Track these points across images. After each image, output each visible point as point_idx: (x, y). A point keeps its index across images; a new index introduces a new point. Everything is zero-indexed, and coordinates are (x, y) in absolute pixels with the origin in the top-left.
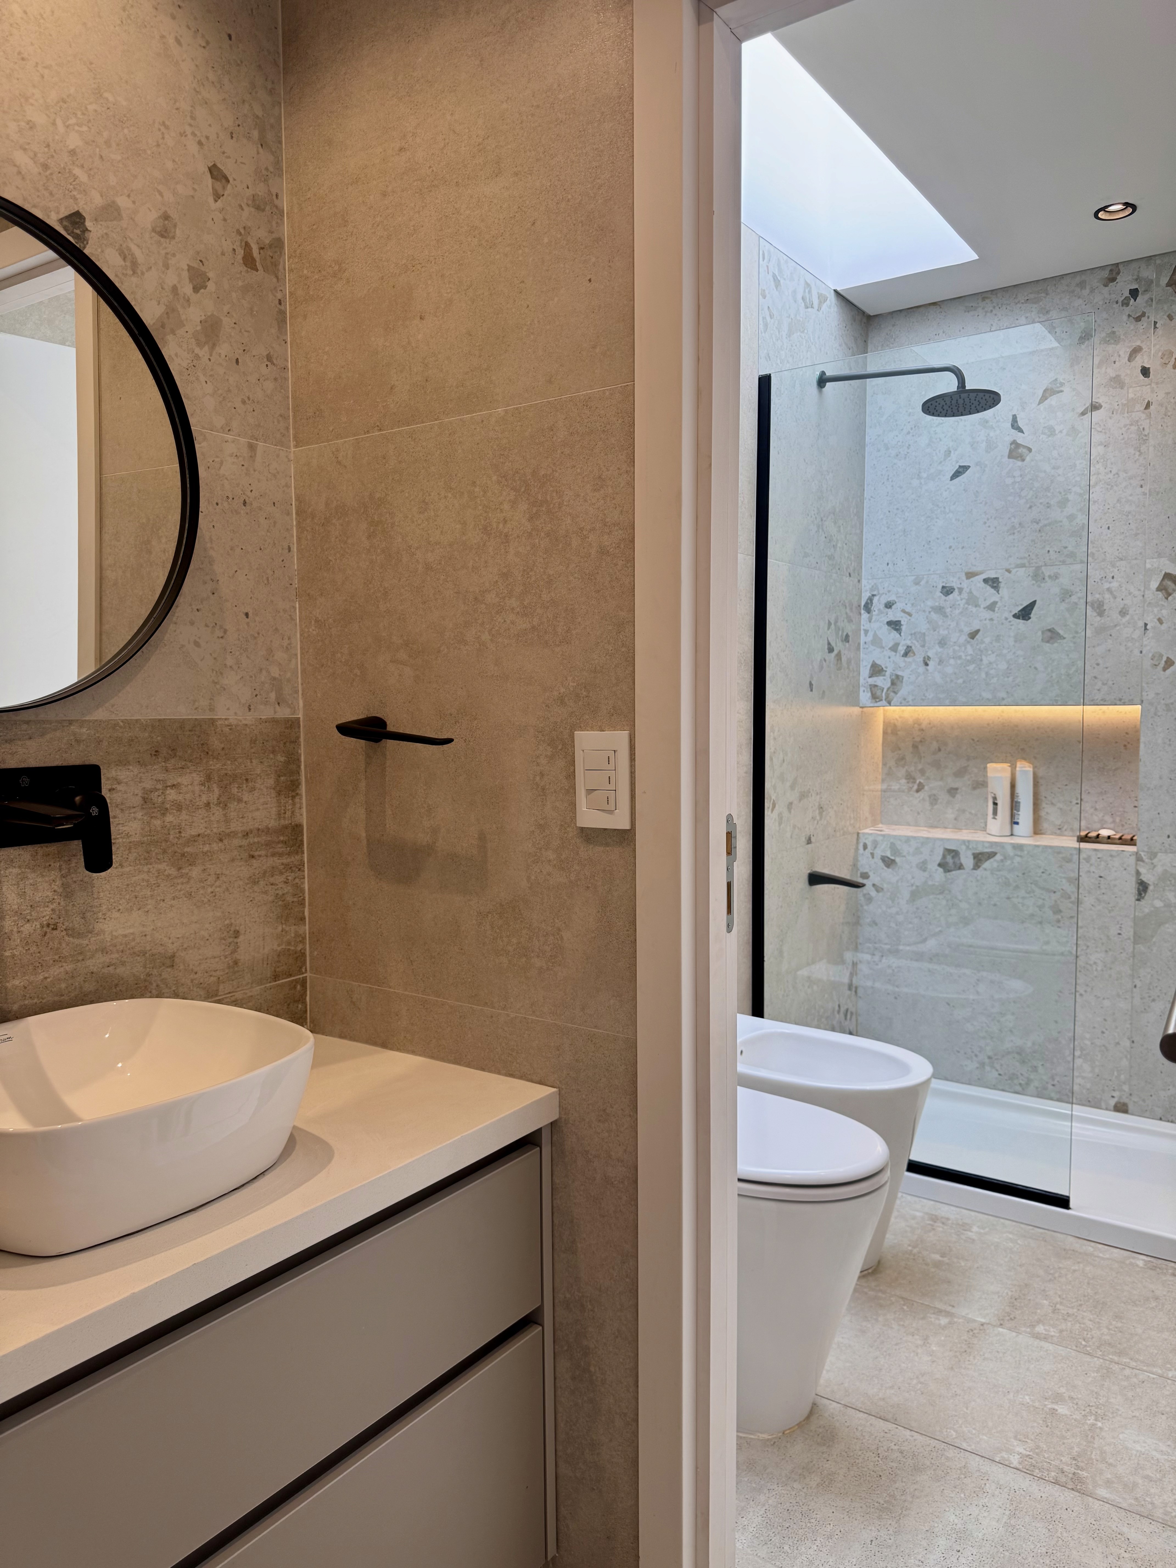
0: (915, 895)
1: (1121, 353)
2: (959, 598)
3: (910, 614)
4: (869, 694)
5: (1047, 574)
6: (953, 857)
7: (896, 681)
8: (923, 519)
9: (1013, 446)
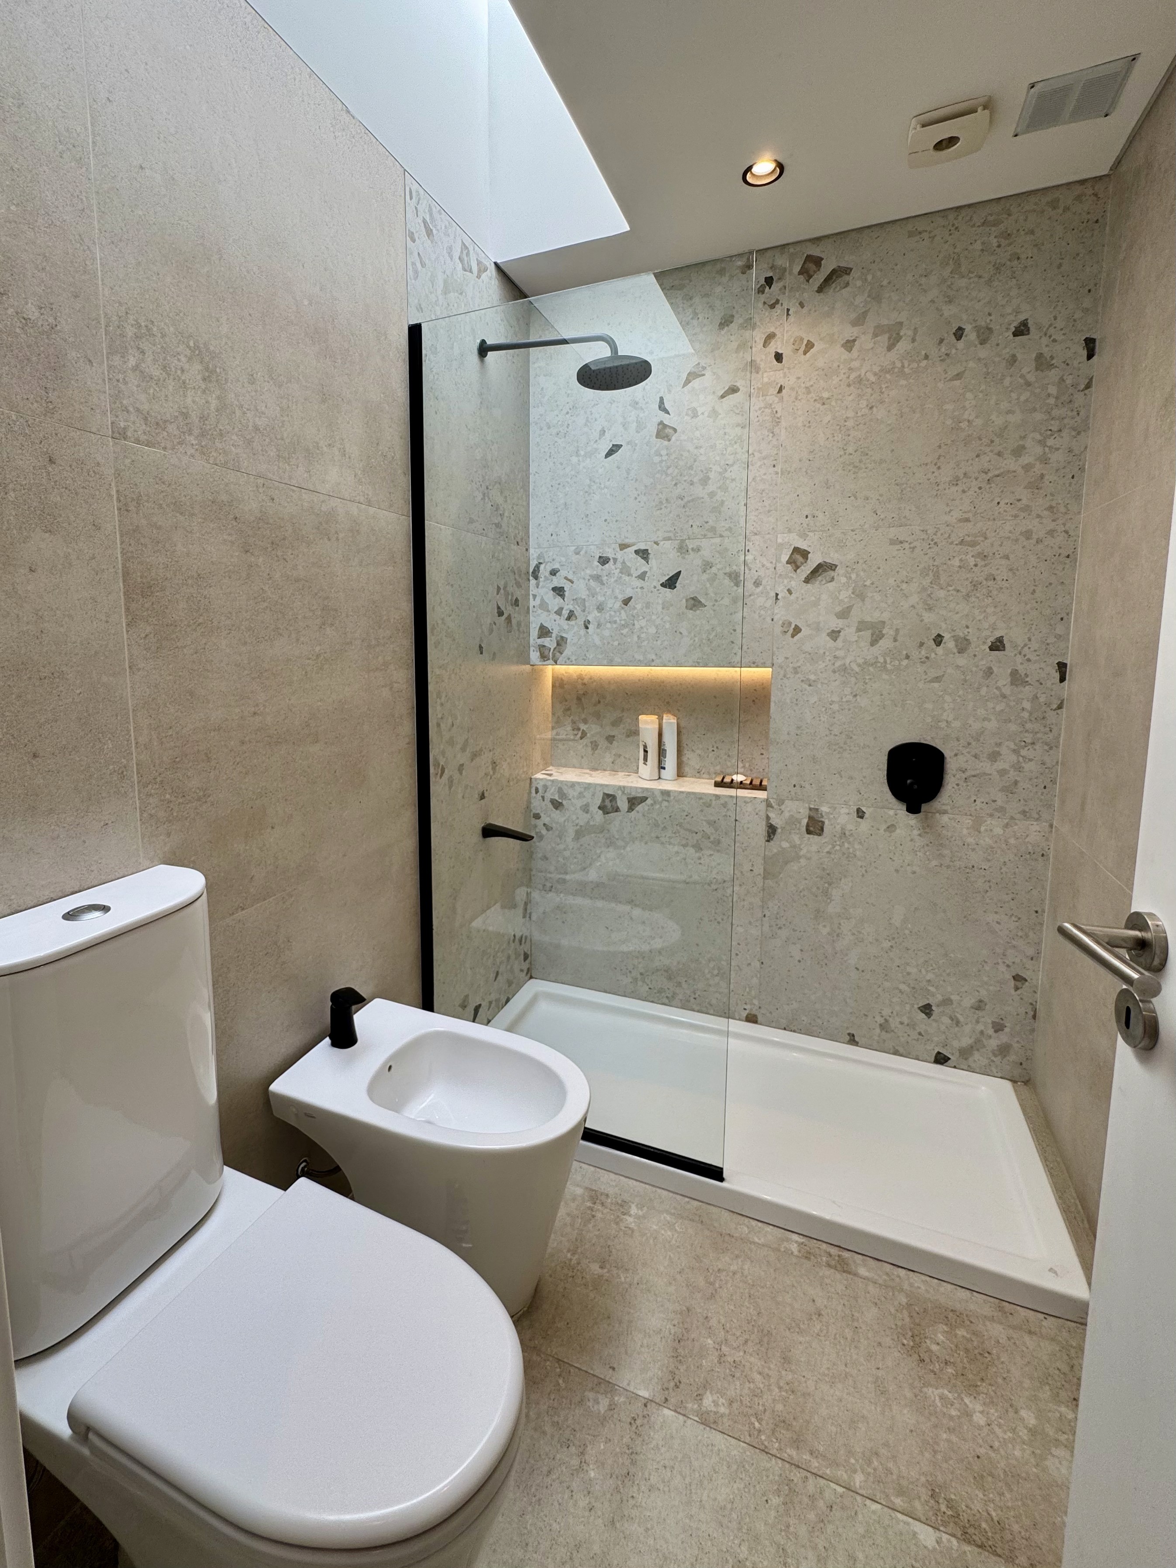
0: (579, 835)
1: (757, 339)
2: (613, 567)
3: (572, 582)
4: (538, 653)
5: (690, 547)
6: (611, 801)
7: (561, 642)
8: (581, 493)
9: (660, 426)
